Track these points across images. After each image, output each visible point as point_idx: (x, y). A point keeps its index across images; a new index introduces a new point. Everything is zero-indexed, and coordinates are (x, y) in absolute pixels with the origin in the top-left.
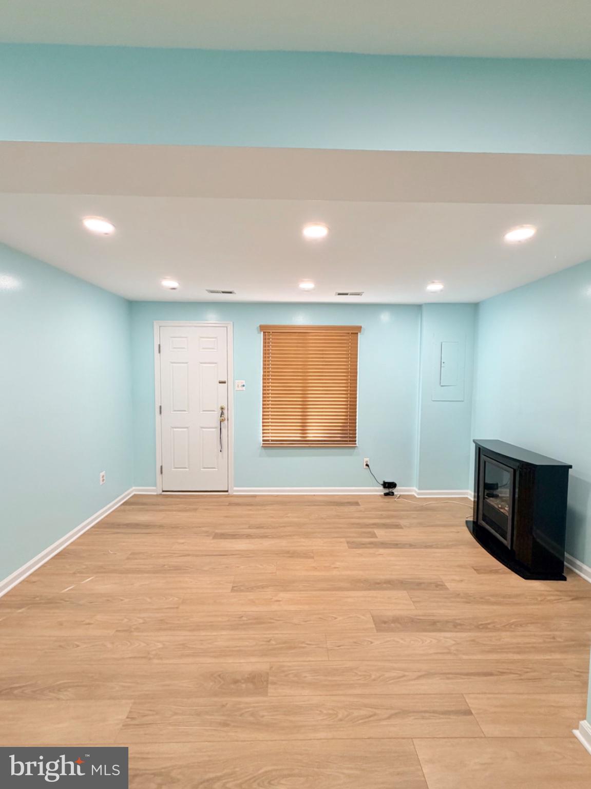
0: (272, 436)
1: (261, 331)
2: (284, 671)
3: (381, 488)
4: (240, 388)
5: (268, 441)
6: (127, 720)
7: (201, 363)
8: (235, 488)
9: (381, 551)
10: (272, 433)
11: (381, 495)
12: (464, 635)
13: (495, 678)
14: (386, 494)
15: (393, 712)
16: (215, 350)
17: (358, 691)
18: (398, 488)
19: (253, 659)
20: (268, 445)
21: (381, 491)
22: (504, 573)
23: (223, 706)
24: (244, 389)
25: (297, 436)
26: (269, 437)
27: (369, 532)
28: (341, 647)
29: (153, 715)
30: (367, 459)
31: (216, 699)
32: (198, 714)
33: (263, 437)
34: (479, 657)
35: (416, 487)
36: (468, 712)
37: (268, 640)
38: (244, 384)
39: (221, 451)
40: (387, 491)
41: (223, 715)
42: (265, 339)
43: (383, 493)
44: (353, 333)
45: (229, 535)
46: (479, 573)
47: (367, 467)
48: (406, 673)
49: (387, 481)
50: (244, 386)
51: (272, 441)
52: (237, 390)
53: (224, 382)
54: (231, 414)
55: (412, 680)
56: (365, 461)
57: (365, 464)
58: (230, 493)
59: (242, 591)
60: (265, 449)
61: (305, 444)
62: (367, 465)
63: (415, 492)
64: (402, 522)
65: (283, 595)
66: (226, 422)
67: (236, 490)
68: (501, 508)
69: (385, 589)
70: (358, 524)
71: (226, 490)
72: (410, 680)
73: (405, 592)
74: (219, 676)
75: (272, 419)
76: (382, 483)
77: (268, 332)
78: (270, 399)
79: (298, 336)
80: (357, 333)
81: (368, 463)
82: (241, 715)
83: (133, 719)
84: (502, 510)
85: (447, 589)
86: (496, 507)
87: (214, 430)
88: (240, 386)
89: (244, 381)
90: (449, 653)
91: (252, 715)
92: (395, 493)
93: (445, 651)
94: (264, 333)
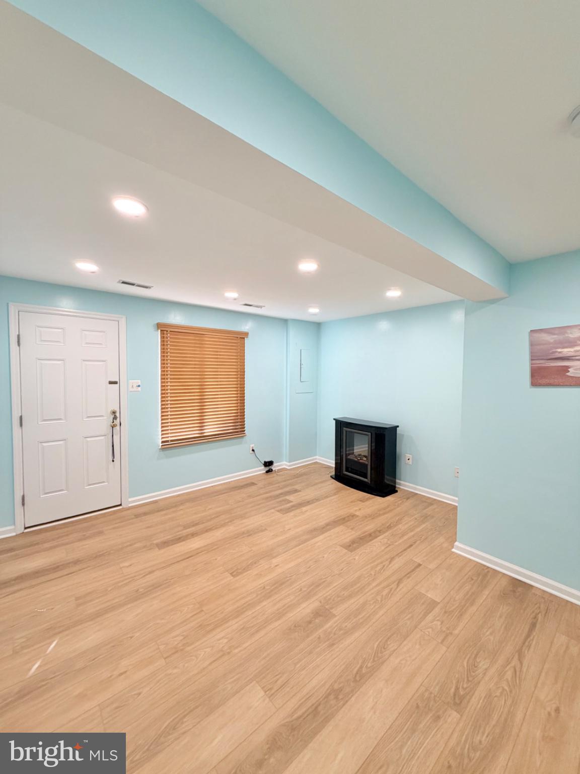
0: (171, 437)
1: (158, 329)
2: (330, 599)
3: (263, 467)
4: (135, 389)
5: (167, 441)
6: (267, 693)
7: (84, 361)
8: (130, 500)
9: (304, 509)
10: (171, 433)
11: (263, 474)
12: (387, 534)
13: (414, 546)
14: (267, 472)
15: (397, 582)
16: (103, 346)
17: (374, 585)
18: (275, 464)
19: (304, 605)
20: (168, 446)
21: (262, 469)
22: (373, 498)
23: (319, 638)
24: (140, 390)
25: (195, 433)
26: (168, 437)
27: (283, 500)
28: (344, 569)
29: (281, 677)
30: (252, 446)
31: (310, 638)
32: (310, 653)
33: (162, 438)
34: (401, 541)
35: (286, 461)
36: (420, 565)
37: (299, 589)
38: (140, 384)
39: (113, 461)
40: (267, 469)
41: (325, 642)
42: (162, 337)
43: (265, 471)
44: (241, 337)
45: (172, 540)
46: (363, 502)
47: (253, 452)
48: (384, 564)
49: (267, 460)
50: (139, 386)
51: (172, 441)
52: (131, 391)
53: (115, 383)
54: (125, 418)
55: (389, 565)
56: (251, 447)
57: (251, 449)
58: (124, 506)
59: (241, 573)
60: (163, 451)
61: (202, 439)
62: (253, 450)
63: (286, 465)
64: (297, 487)
65: (275, 561)
66: (118, 427)
67: (132, 501)
68: (360, 460)
69: (329, 530)
70: (271, 497)
71: (120, 503)
72: (388, 566)
73: (341, 526)
74: (295, 626)
75: (171, 419)
76: (263, 463)
77: (166, 331)
78: (169, 398)
79: (195, 336)
80: (244, 338)
81: (254, 449)
82: (335, 634)
83: (271, 689)
84: (361, 461)
85: (358, 516)
86: (356, 460)
87: (103, 438)
88: (135, 385)
89: (139, 381)
90: (390, 545)
91: (340, 629)
92: (273, 469)
93: (387, 545)
94: (161, 331)
